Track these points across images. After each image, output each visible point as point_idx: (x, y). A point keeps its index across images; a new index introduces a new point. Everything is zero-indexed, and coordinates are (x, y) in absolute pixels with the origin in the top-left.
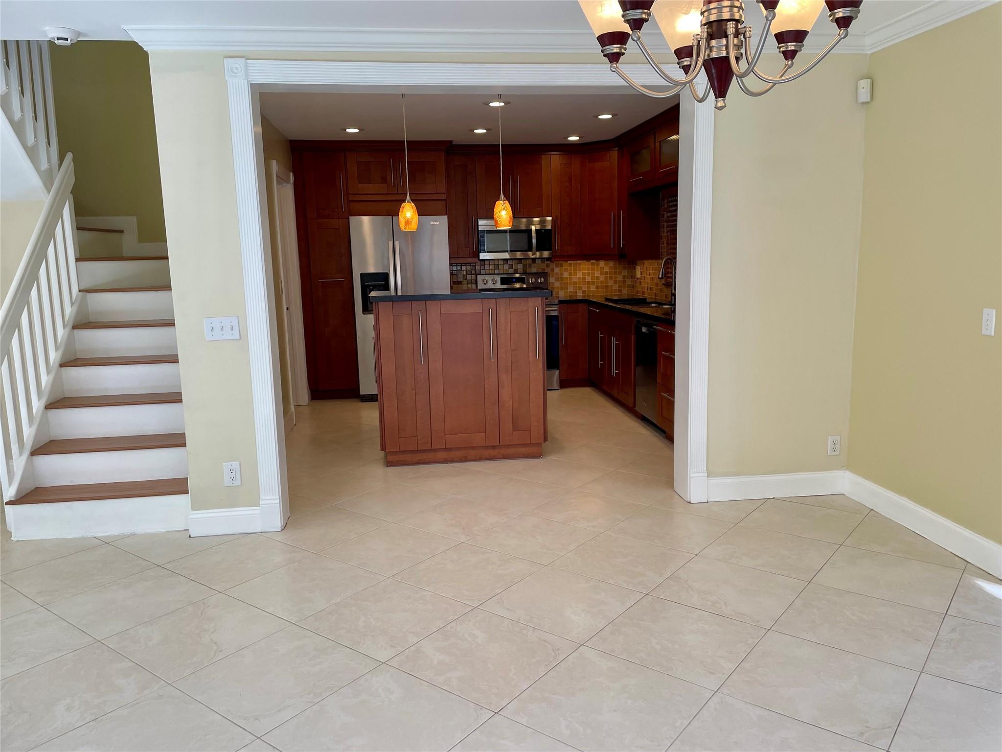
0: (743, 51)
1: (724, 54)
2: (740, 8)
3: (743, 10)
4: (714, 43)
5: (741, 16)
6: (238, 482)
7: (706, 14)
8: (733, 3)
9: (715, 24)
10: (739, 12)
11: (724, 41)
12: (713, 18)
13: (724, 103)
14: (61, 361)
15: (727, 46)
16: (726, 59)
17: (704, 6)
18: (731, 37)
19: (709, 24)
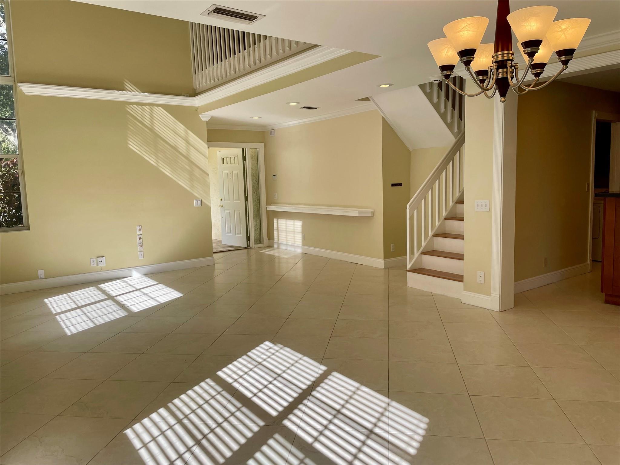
0: (514, 74)
1: (505, 75)
2: (513, 54)
3: (514, 55)
4: (500, 71)
5: (513, 58)
6: (482, 282)
7: (495, 57)
8: (509, 52)
9: (500, 62)
10: (512, 56)
11: (505, 70)
12: (499, 59)
13: (505, 99)
14: (446, 217)
15: (507, 72)
16: (506, 78)
17: (494, 53)
18: (508, 68)
19: (497, 62)
